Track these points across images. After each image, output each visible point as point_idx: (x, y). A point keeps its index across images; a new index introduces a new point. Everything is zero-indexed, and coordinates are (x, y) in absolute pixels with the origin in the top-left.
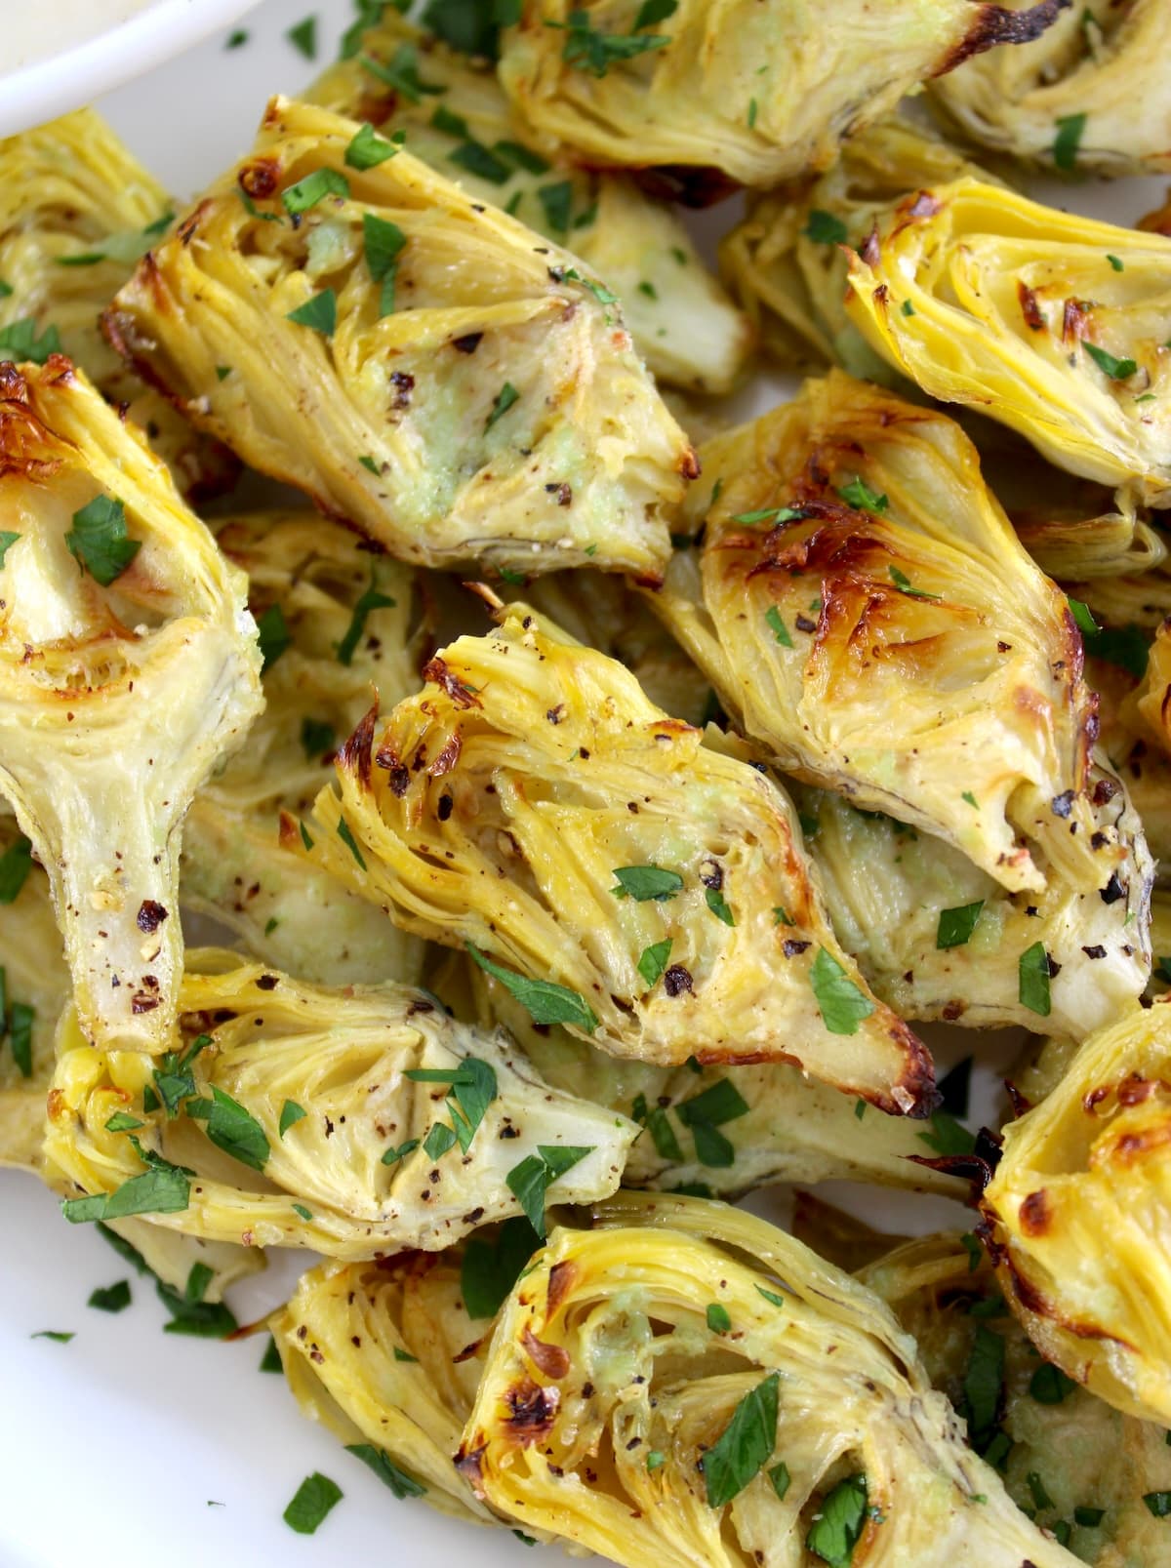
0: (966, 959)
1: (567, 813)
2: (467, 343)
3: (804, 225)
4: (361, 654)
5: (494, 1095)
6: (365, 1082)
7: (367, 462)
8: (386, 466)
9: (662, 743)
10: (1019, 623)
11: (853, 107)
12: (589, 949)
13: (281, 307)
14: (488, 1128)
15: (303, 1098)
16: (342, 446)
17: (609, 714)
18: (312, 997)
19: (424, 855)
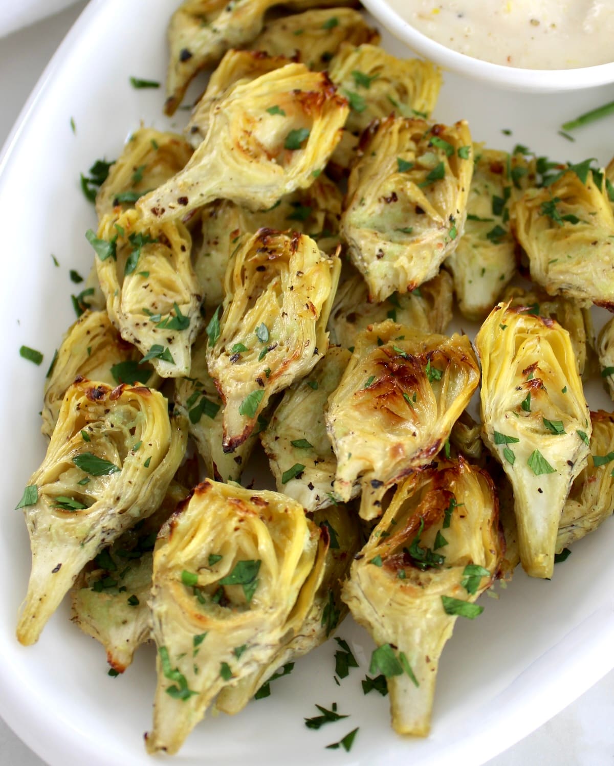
0: (291, 452)
1: (274, 300)
2: (419, 211)
5: (179, 331)
6: (166, 291)
7: (363, 199)
8: (363, 205)
9: (305, 307)
11: (570, 286)
12: (236, 333)
13: (401, 156)
14: (168, 333)
15: (151, 276)
16: (364, 192)
17: (308, 289)
18: (186, 264)
19: (243, 270)
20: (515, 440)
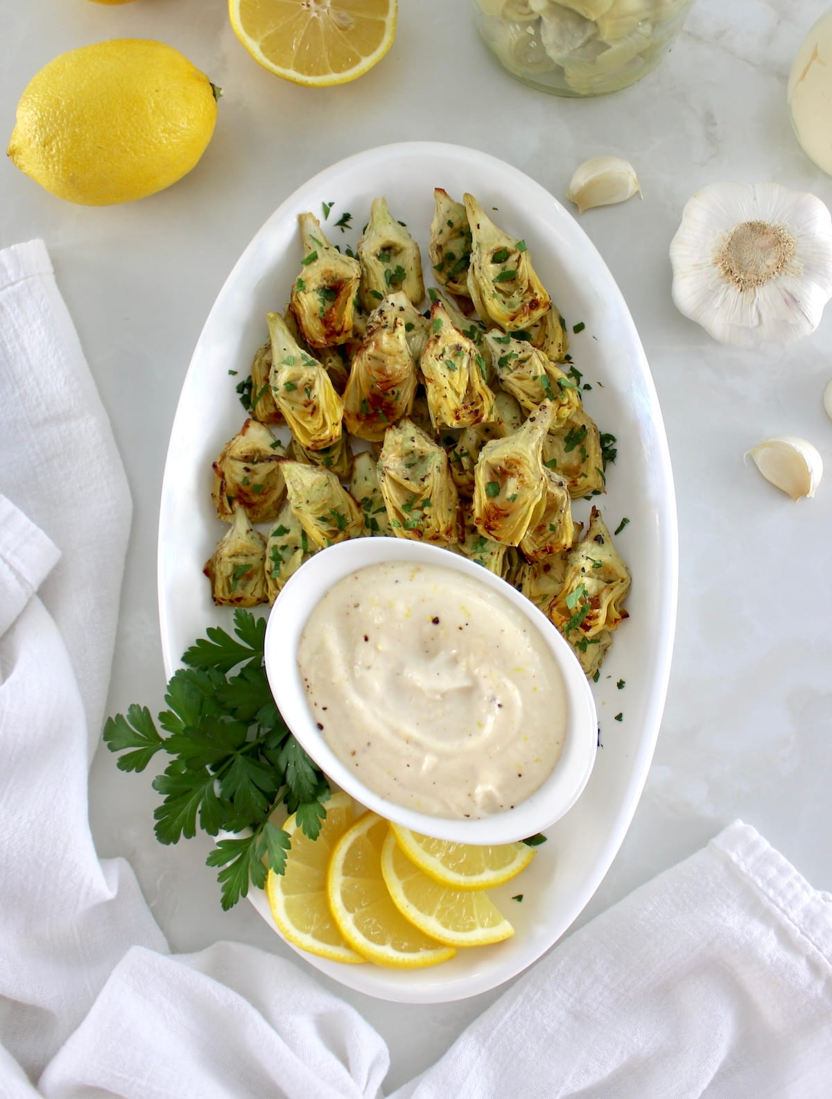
1: (455, 386)
3: (332, 466)
4: (465, 451)
5: (501, 358)
6: (520, 375)
7: (439, 471)
9: (432, 380)
10: (364, 361)
11: (312, 470)
12: (468, 366)
13: (432, 509)
14: (507, 353)
15: (532, 380)
16: (441, 479)
17: (437, 390)
18: (517, 394)
19: (482, 400)
20: (304, 365)
